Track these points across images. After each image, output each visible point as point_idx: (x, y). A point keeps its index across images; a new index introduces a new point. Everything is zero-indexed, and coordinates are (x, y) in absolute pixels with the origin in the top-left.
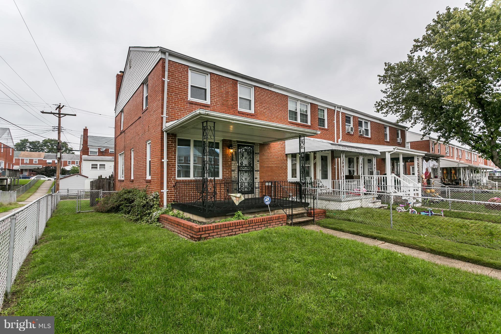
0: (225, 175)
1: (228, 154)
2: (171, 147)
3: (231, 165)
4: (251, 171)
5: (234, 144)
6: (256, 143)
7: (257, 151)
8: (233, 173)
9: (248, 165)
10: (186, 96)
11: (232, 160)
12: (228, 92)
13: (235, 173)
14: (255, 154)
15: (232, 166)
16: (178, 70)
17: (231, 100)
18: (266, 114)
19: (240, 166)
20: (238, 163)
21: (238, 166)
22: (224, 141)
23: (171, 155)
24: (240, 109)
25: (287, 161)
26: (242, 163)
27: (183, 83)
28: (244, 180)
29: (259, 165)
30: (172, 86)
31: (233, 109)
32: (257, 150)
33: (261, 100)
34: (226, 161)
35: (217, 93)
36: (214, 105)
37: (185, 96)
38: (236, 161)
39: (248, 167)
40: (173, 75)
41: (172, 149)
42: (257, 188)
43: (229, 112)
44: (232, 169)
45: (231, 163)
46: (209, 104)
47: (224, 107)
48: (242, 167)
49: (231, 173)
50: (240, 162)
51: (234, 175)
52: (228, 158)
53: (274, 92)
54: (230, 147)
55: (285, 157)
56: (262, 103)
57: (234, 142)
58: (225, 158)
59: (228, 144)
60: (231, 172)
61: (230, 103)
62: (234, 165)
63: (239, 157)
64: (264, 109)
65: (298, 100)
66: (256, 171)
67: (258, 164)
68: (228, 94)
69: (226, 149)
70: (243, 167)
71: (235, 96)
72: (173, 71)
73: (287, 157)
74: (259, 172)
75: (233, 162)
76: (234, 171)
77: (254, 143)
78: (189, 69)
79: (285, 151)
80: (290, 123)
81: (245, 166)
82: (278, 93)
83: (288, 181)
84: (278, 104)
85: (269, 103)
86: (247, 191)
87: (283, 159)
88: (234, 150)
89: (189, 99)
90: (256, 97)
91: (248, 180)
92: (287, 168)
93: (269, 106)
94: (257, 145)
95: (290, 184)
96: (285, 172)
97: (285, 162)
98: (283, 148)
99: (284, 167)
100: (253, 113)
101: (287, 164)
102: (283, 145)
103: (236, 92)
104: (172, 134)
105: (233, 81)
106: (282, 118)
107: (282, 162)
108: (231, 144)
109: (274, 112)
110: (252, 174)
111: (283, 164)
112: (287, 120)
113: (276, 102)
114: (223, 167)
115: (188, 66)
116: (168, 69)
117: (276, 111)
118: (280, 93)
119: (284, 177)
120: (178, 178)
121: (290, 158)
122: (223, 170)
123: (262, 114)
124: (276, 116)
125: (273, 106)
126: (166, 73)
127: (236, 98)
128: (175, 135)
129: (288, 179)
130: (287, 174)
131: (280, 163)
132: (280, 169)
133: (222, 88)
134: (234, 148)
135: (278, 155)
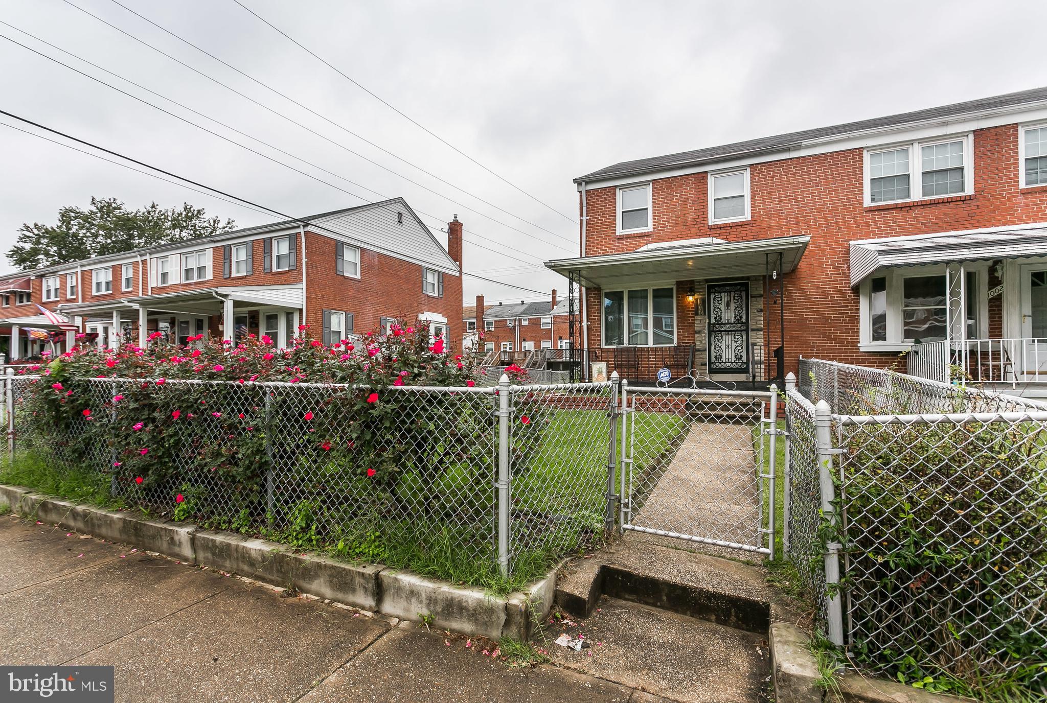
0: (681, 340)
1: (687, 306)
2: (594, 305)
3: (694, 323)
4: (741, 331)
5: (699, 287)
6: (754, 276)
7: (756, 293)
8: (697, 335)
9: (733, 320)
10: (613, 230)
11: (697, 314)
12: (686, 200)
13: (702, 337)
14: (752, 297)
15: (696, 325)
16: (600, 198)
17: (693, 212)
18: (784, 213)
19: (714, 325)
20: (709, 318)
21: (709, 323)
22: (679, 284)
23: (594, 316)
24: (712, 220)
25: (859, 302)
26: (718, 319)
27: (608, 214)
28: (723, 348)
29: (762, 319)
30: (593, 224)
31: (697, 226)
32: (756, 289)
33: (768, 187)
34: (684, 317)
35: (665, 209)
36: (659, 230)
37: (611, 230)
38: (705, 314)
39: (734, 323)
40: (594, 207)
41: (595, 308)
42: (757, 364)
43: (689, 232)
44: (696, 329)
45: (694, 320)
46: (652, 230)
47: (678, 228)
48: (718, 324)
49: (694, 337)
50: (713, 316)
51: (701, 340)
52: (688, 311)
53: (811, 156)
54: (692, 291)
55: (849, 296)
56: (772, 192)
57: (699, 282)
58: (683, 312)
59: (687, 288)
60: (694, 335)
61: (692, 215)
62: (701, 323)
63: (712, 308)
64: (778, 204)
65: (911, 143)
66: (752, 330)
67: (759, 316)
68: (685, 203)
69: (682, 297)
70: (722, 324)
71: (702, 201)
72: (595, 202)
73: (858, 292)
74: (762, 333)
75: (699, 318)
76: (699, 332)
77: (748, 278)
78: (617, 190)
79: (848, 280)
80: (870, 210)
81: (728, 324)
82: (823, 154)
83: (862, 350)
84: (823, 179)
85: (794, 186)
86: (732, 368)
87: (840, 300)
88: (700, 297)
89: (618, 234)
90: (755, 185)
91: (734, 347)
92: (858, 319)
93: (794, 193)
94: (756, 280)
95: (868, 356)
96: (850, 329)
97: (847, 306)
98: (840, 274)
99: (846, 317)
100: (749, 218)
101: (859, 309)
102: (841, 267)
103: (705, 192)
104: (594, 288)
105: (697, 176)
106: (840, 206)
107: (839, 307)
108: (691, 288)
109: (811, 200)
110: (744, 337)
111: (841, 310)
112: (858, 207)
113: (818, 177)
114: (678, 326)
115: (616, 187)
116: (587, 203)
117: (816, 196)
118: (831, 153)
119: (845, 339)
120: (604, 347)
121: (865, 295)
122: (678, 332)
123: (772, 214)
124: (815, 209)
125: (806, 187)
126: (585, 209)
127: (703, 204)
128: (598, 289)
129: (859, 345)
130: (858, 332)
131: (829, 311)
132: (830, 323)
133: (673, 196)
134: (700, 292)
135: (825, 291)
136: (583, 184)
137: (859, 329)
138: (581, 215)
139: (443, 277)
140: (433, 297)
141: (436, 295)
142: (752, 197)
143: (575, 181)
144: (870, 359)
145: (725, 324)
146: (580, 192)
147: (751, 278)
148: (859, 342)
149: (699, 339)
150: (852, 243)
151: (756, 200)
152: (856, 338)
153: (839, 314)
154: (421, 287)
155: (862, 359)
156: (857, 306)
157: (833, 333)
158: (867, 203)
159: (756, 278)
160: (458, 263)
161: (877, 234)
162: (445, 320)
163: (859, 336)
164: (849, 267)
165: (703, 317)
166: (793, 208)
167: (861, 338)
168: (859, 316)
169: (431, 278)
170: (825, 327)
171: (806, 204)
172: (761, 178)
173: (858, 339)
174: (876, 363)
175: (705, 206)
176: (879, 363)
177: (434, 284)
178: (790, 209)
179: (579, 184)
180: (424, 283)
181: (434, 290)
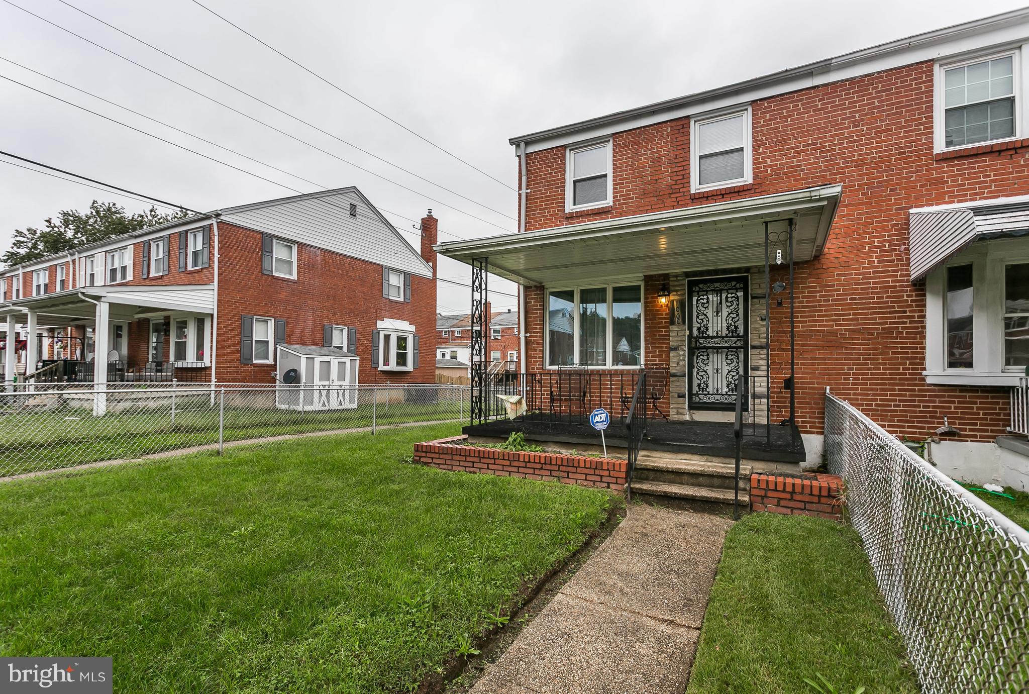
0: (651, 360)
1: (658, 310)
2: (535, 309)
3: (669, 335)
4: (737, 348)
5: (676, 283)
6: (756, 267)
7: (760, 292)
8: (672, 354)
9: (724, 332)
10: (561, 206)
11: (672, 323)
12: (658, 160)
13: (679, 355)
14: (753, 298)
15: (671, 339)
16: (545, 164)
17: (668, 176)
18: (803, 170)
19: (697, 338)
20: (690, 328)
21: (690, 336)
22: (648, 279)
23: (535, 325)
24: (695, 187)
25: (925, 306)
26: (703, 330)
27: (555, 184)
28: (710, 372)
30: (535, 199)
31: (672, 196)
32: (759, 285)
33: (779, 132)
34: (655, 327)
35: (629, 174)
36: (622, 204)
37: (558, 207)
38: (684, 323)
39: (727, 336)
40: (537, 176)
41: (537, 313)
42: (760, 397)
43: (663, 205)
44: (671, 344)
45: (669, 331)
46: (611, 204)
47: (647, 200)
48: (703, 337)
49: (668, 356)
50: (695, 326)
51: (678, 361)
52: (660, 319)
53: (847, 80)
54: (665, 290)
55: (908, 296)
56: (785, 140)
57: (677, 276)
58: (650, 319)
59: (660, 285)
60: (668, 352)
61: (666, 181)
62: (678, 336)
63: (695, 314)
64: (794, 157)
66: (753, 347)
67: (763, 326)
68: (657, 164)
69: (652, 298)
70: (709, 337)
71: (681, 160)
72: (538, 169)
73: (923, 290)
74: (765, 351)
75: (675, 328)
76: (676, 349)
77: (747, 270)
78: (567, 151)
79: (907, 270)
80: (945, 158)
81: (717, 337)
82: (866, 76)
83: (929, 381)
84: (866, 114)
85: (818, 129)
86: (722, 403)
87: (892, 302)
88: (677, 298)
89: (567, 211)
90: (759, 132)
91: (725, 372)
92: (922, 332)
93: (818, 138)
94: (759, 272)
95: (939, 391)
96: (910, 348)
97: (905, 312)
98: (893, 261)
99: (903, 328)
100: (750, 181)
101: (924, 316)
102: (895, 250)
103: (685, 147)
104: (535, 286)
105: (674, 124)
106: (893, 155)
107: (890, 313)
108: (664, 285)
109: (847, 148)
110: (742, 356)
111: (894, 318)
112: (924, 155)
113: (857, 111)
114: (646, 340)
115: (565, 147)
116: (527, 171)
117: (855, 141)
118: (879, 73)
119: (900, 364)
120: (548, 367)
121: (935, 293)
122: (646, 348)
123: (784, 173)
124: (853, 161)
125: (839, 129)
126: (524, 179)
127: (683, 164)
128: (541, 288)
129: (924, 373)
130: (923, 353)
131: (875, 318)
132: (876, 338)
133: (642, 155)
134: (677, 291)
135: (868, 288)
136: (522, 144)
137: (924, 348)
138: (520, 188)
139: (411, 279)
140: (396, 302)
141: (402, 299)
142: (755, 150)
143: (512, 142)
144: (944, 396)
145: (713, 337)
146: (519, 156)
147: (752, 270)
148: (924, 369)
149: (675, 359)
150: (912, 211)
151: (760, 154)
152: (919, 362)
153: (891, 323)
154: (381, 291)
155: (930, 396)
156: (922, 311)
157: (881, 354)
158: (940, 146)
159: (759, 270)
160: (431, 264)
161: (956, 197)
162: (412, 328)
163: (924, 359)
164: (907, 249)
165: (681, 327)
166: (818, 163)
167: (928, 363)
168: (924, 327)
169: (395, 280)
170: (868, 344)
171: (838, 154)
172: (769, 120)
173: (922, 364)
174: (953, 402)
175: (686, 167)
176: (959, 402)
177: (399, 287)
178: (813, 163)
179: (518, 146)
180: (385, 285)
181: (399, 294)
